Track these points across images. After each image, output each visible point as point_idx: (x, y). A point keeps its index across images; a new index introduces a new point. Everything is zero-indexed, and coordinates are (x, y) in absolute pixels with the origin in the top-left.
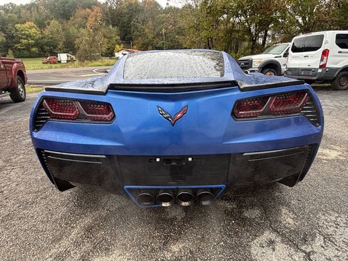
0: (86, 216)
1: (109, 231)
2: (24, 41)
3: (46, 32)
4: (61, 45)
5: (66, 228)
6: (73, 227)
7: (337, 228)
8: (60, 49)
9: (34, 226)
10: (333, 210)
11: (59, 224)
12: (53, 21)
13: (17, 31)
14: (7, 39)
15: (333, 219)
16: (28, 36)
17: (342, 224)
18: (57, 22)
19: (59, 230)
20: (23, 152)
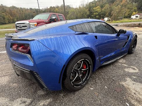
2: (95, 14)
3: (103, 9)
4: (107, 14)
8: (107, 16)
12: (107, 4)
13: (93, 10)
14: (90, 13)
16: (97, 12)
18: (108, 5)
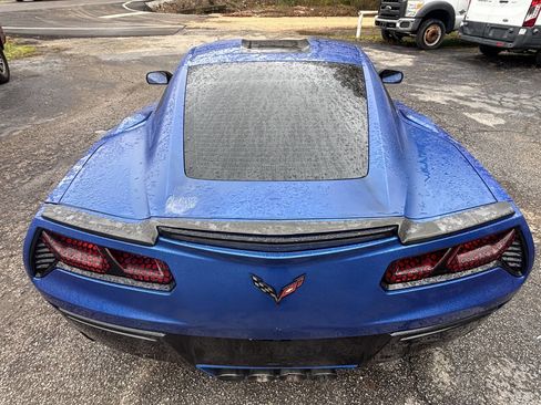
0: (140, 365)
1: (177, 397)
5: (110, 389)
6: (120, 387)
7: (512, 392)
9: (62, 384)
10: (510, 355)
11: (100, 380)
15: (508, 374)
17: (520, 386)
19: (100, 394)
20: (22, 214)
